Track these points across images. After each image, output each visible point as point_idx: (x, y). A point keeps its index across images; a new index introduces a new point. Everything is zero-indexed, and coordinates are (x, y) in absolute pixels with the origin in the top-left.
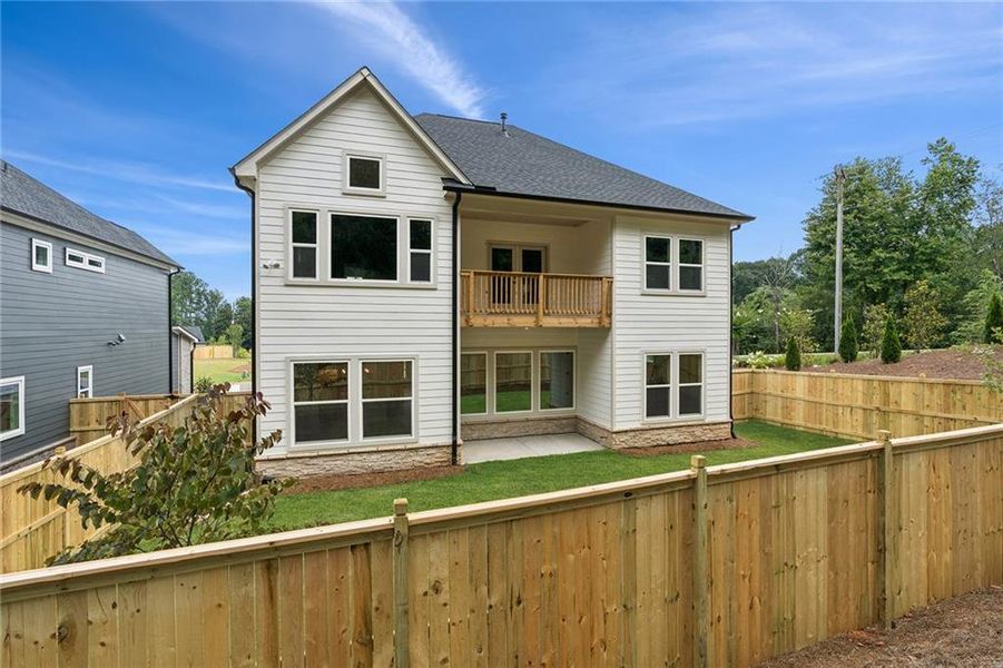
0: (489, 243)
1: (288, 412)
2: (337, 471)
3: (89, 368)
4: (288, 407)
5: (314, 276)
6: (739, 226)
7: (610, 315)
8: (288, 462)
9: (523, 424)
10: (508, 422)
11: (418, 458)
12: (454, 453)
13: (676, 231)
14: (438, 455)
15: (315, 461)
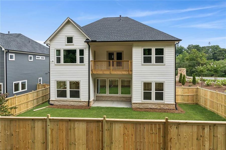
0: (107, 52)
1: (55, 91)
2: (64, 104)
3: (41, 78)
4: (56, 90)
5: (60, 63)
6: (179, 42)
7: (132, 71)
8: (56, 101)
9: (116, 98)
10: (112, 97)
11: (81, 104)
12: (89, 104)
13: (154, 46)
14: (86, 103)
15: (60, 102)
